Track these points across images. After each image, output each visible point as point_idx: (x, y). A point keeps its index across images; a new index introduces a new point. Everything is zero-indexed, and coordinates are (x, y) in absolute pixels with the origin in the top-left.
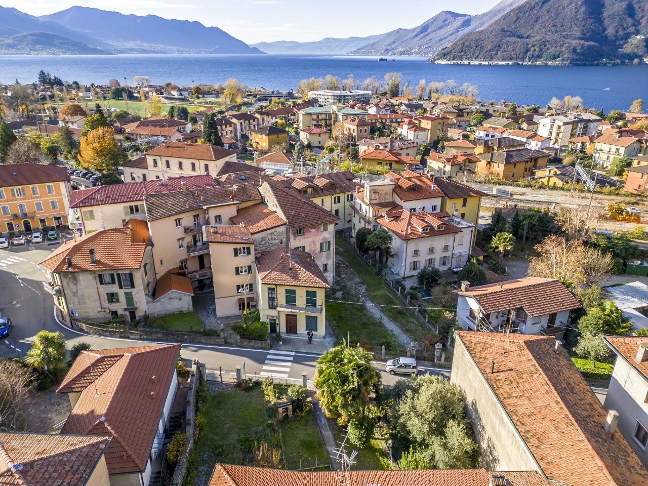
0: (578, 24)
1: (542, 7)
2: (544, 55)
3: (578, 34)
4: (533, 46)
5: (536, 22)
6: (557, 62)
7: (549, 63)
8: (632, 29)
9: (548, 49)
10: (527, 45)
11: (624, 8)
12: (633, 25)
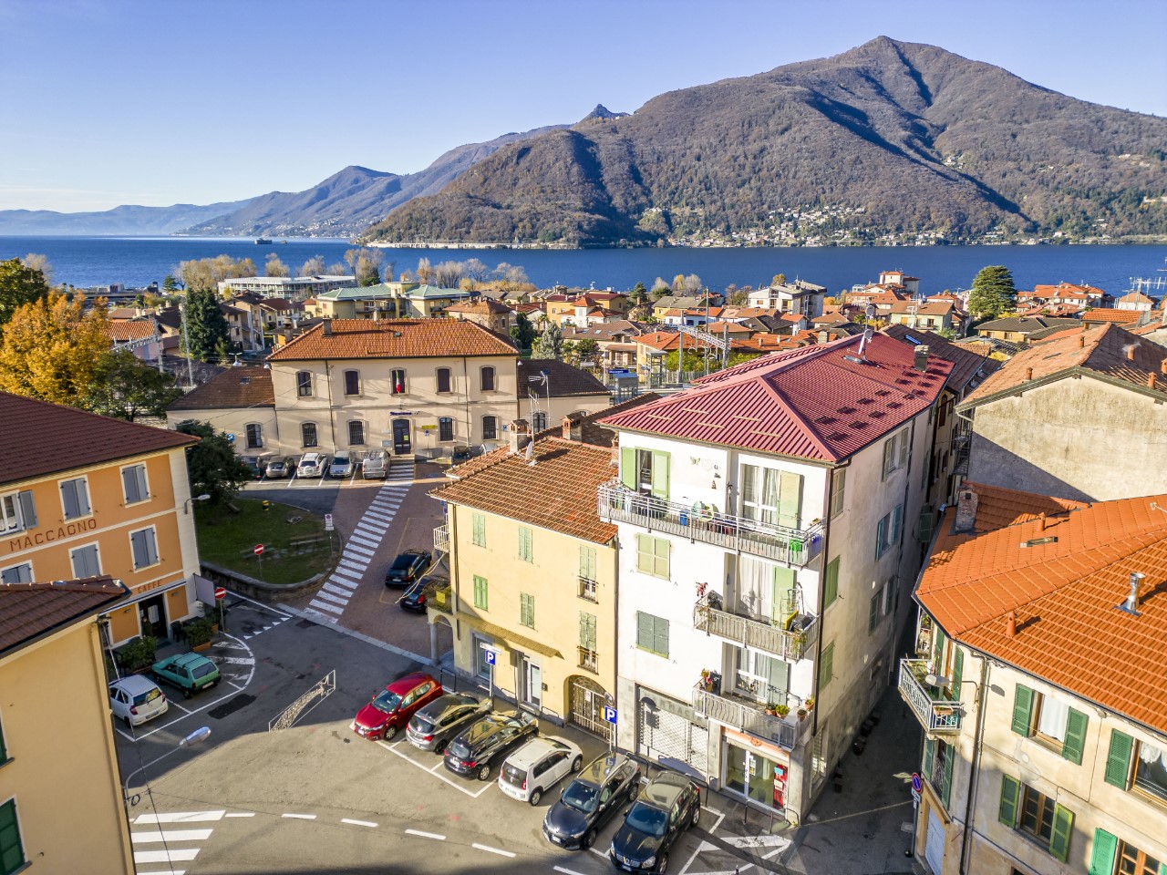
0: (575, 189)
1: (517, 163)
2: (540, 234)
3: (579, 204)
4: (521, 220)
5: (515, 184)
6: (561, 244)
7: (550, 245)
8: (643, 200)
9: (543, 224)
10: (512, 218)
11: (627, 171)
12: (644, 194)
